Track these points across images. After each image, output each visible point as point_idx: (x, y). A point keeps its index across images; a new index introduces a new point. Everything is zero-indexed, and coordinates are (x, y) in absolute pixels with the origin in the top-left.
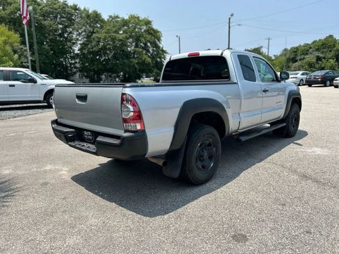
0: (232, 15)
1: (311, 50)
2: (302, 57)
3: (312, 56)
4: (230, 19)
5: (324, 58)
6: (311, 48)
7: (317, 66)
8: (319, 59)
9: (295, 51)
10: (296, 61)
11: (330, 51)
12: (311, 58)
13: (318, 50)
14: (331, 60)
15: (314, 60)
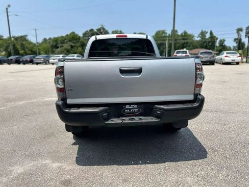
0: (9, 6)
1: (66, 41)
2: (61, 45)
3: (68, 45)
4: (7, 9)
5: (75, 46)
6: (65, 39)
7: (72, 51)
8: (72, 47)
9: (56, 40)
10: (58, 47)
11: (78, 42)
12: (67, 46)
13: (70, 41)
14: (79, 48)
15: (69, 48)
